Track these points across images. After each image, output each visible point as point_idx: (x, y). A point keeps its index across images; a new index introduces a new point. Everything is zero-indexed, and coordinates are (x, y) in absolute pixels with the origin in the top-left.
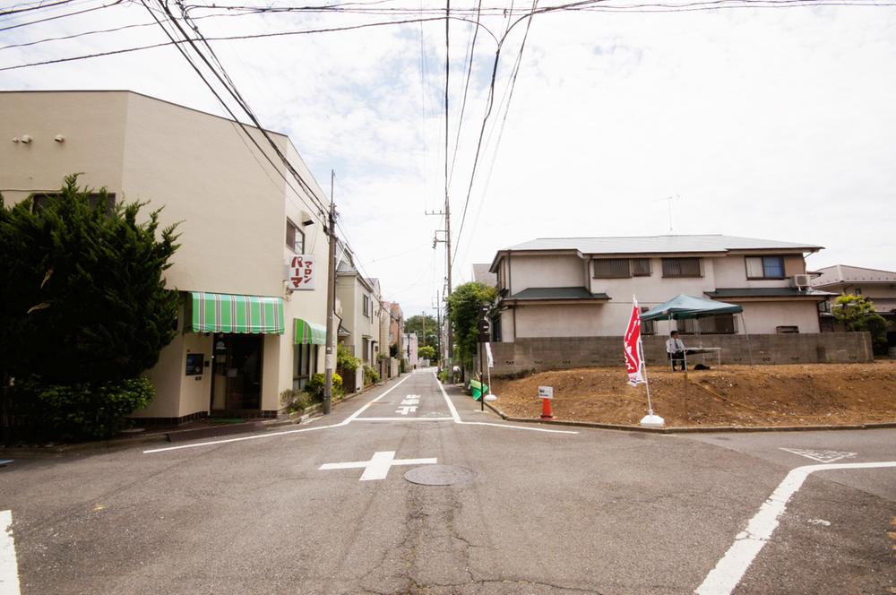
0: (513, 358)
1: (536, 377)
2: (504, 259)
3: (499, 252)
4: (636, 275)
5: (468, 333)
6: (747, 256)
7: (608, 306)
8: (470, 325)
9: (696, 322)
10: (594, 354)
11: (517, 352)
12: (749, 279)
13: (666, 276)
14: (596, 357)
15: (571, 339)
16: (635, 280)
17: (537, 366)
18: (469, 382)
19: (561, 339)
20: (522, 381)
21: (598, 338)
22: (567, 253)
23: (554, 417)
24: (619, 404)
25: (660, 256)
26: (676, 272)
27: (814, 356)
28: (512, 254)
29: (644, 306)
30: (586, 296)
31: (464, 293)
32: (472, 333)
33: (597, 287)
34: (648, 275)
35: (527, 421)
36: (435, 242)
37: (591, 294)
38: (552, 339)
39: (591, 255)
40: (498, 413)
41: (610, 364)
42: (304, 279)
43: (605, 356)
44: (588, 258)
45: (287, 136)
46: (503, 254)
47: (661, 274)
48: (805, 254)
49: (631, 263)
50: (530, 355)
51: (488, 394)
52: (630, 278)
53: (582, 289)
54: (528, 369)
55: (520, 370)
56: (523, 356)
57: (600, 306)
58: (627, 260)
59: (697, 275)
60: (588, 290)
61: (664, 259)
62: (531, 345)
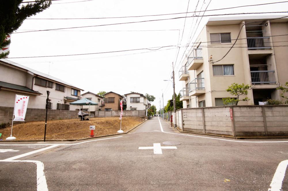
4: (48, 87)
6: (72, 89)
10: (36, 116)
12: (72, 95)
14: (36, 117)
16: (48, 89)
21: (38, 109)
30: (30, 91)
33: (36, 88)
34: (52, 88)
37: (33, 91)
39: (37, 75)
43: (40, 117)
44: (35, 75)
47: (55, 89)
48: (81, 91)
49: (47, 82)
50: (7, 116)
51: (10, 136)
52: (46, 87)
53: (25, 87)
54: (6, 123)
55: (1, 123)
56: (4, 116)
57: (35, 96)
58: (46, 80)
59: (63, 91)
60: (31, 89)
61: (56, 84)
62: (9, 111)
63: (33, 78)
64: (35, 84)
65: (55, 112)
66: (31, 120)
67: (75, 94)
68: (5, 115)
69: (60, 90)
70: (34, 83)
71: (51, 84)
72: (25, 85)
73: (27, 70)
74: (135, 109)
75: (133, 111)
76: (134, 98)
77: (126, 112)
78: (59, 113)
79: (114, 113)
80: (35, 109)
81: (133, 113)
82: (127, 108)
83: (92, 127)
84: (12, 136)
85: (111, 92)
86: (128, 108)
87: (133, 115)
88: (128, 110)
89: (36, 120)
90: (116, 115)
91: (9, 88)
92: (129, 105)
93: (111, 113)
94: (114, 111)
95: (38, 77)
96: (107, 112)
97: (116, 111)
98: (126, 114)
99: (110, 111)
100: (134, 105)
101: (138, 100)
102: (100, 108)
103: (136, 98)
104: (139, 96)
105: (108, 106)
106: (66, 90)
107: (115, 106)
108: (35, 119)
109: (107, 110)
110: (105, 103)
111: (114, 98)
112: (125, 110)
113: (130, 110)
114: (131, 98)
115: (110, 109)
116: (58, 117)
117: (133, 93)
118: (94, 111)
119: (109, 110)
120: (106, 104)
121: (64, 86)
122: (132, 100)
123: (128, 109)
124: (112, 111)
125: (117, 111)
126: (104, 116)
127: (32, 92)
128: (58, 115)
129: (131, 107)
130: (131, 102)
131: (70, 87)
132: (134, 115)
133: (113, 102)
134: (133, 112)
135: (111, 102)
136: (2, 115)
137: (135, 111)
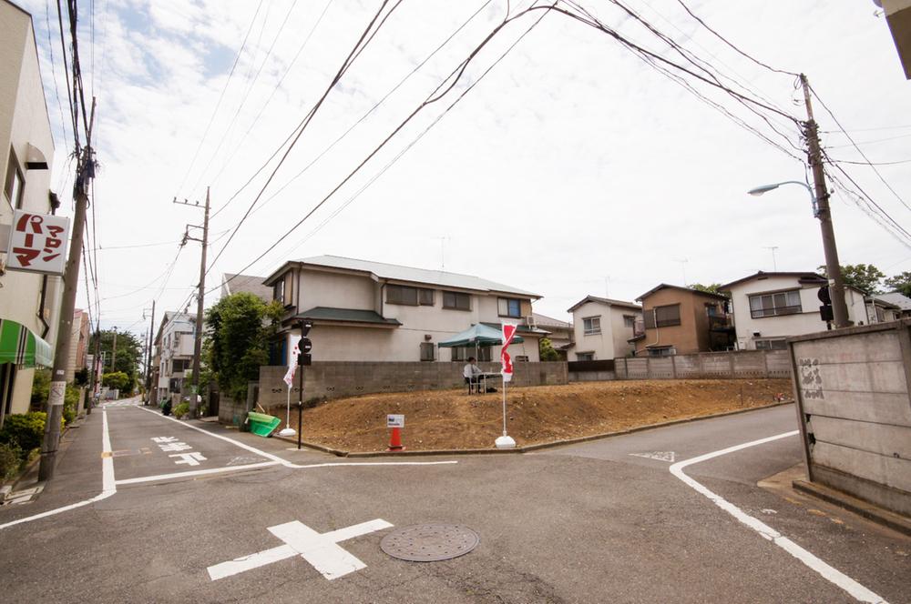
1: (335, 406)
2: (293, 270)
3: (290, 263)
4: (422, 304)
5: (244, 354)
6: (499, 297)
7: (398, 332)
8: (248, 345)
9: (465, 349)
10: (385, 379)
11: (308, 378)
12: (500, 316)
13: (445, 307)
14: (387, 382)
15: (365, 364)
16: (421, 308)
17: (329, 394)
18: (247, 415)
19: (356, 364)
20: (315, 410)
21: (391, 363)
22: (362, 275)
23: (404, 448)
24: (459, 428)
25: (441, 288)
26: (452, 305)
27: (538, 379)
28: (304, 267)
29: (428, 333)
30: (378, 320)
31: (240, 305)
32: (250, 354)
33: (389, 312)
34: (432, 305)
35: (374, 455)
36: (185, 239)
37: (383, 319)
38: (346, 364)
39: (386, 279)
40: (326, 451)
41: (400, 389)
42: (43, 254)
43: (396, 382)
44: (383, 281)
45: (30, 15)
46: (292, 266)
47: (442, 306)
48: (532, 300)
49: (418, 292)
51: (285, 427)
52: (416, 305)
53: (373, 313)
56: (314, 382)
57: (390, 331)
58: (416, 288)
59: (467, 309)
60: (381, 315)
61: (445, 292)
63: (382, 288)
64: (387, 303)
66: (376, 390)
67: (515, 312)
68: (317, 380)
69: (458, 306)
70: (385, 300)
71: (428, 294)
72: (372, 309)
73: (370, 273)
74: (779, 344)
75: (768, 351)
76: (766, 296)
77: (736, 358)
78: (450, 371)
79: (685, 365)
80: (382, 364)
81: (769, 361)
82: (739, 341)
84: (290, 427)
85: (663, 288)
86: (744, 340)
87: (771, 367)
88: (744, 351)
89: (386, 390)
90: (690, 370)
92: (746, 327)
93: (671, 365)
94: (680, 357)
96: (653, 362)
97: (689, 355)
98: (737, 368)
99: (666, 357)
100: (774, 328)
101: (790, 301)
102: (632, 346)
103: (780, 294)
104: (793, 284)
105: (657, 337)
106: (475, 304)
107: (686, 335)
108: (385, 387)
109: (657, 352)
110: (646, 328)
111: (678, 305)
112: (731, 349)
113: (754, 347)
114: (751, 297)
115: (667, 348)
116: (449, 382)
117: (762, 276)
118: (612, 358)
119: (664, 353)
120: (649, 333)
122: (759, 305)
123: (742, 347)
124: (673, 356)
125: (695, 355)
126: (648, 376)
127: (383, 321)
128: (448, 376)
129: (757, 335)
130: (753, 314)
132: (778, 368)
133: (676, 322)
134: (768, 356)
135: (667, 321)
136: (310, 380)
137: (777, 352)
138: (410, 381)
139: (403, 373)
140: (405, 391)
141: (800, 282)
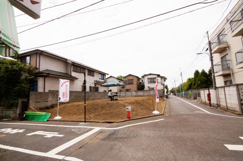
0: (48, 99)
3: (37, 50)
7: (76, 81)
10: (75, 97)
11: (50, 96)
12: (99, 79)
13: (88, 74)
14: (76, 98)
22: (64, 60)
23: (131, 118)
28: (43, 53)
33: (74, 74)
41: (79, 100)
43: (78, 98)
44: (72, 63)
48: (106, 75)
49: (81, 69)
50: (55, 98)
51: (57, 116)
52: (81, 73)
54: (54, 104)
55: (51, 104)
57: (74, 80)
58: (80, 67)
59: (93, 76)
60: (70, 75)
61: (88, 70)
62: (56, 94)
63: (71, 66)
64: (73, 71)
65: (88, 94)
66: (72, 101)
67: (102, 78)
68: (53, 97)
69: (91, 74)
70: (72, 70)
71: (84, 70)
72: (66, 73)
73: (66, 60)
74: (153, 89)
75: (151, 90)
76: (151, 78)
77: (145, 92)
78: (91, 94)
79: (134, 93)
80: (74, 92)
81: (151, 93)
82: (145, 88)
83: (128, 108)
84: (59, 116)
85: (130, 75)
86: (146, 88)
87: (151, 94)
88: (146, 90)
90: (135, 95)
91: (55, 75)
92: (147, 85)
93: (131, 93)
94: (133, 92)
95: (74, 64)
96: (127, 93)
97: (135, 91)
98: (145, 94)
99: (130, 92)
100: (152, 85)
101: (154, 80)
102: (122, 89)
103: (153, 78)
104: (156, 76)
105: (127, 87)
106: (95, 74)
107: (134, 87)
108: (75, 100)
109: (127, 90)
111: (133, 79)
112: (144, 90)
113: (148, 90)
114: (148, 79)
115: (130, 89)
116: (91, 98)
117: (150, 74)
119: (129, 91)
120: (126, 86)
121: (94, 71)
122: (149, 80)
123: (146, 89)
124: (131, 91)
125: (136, 91)
126: (125, 97)
127: (71, 77)
128: (91, 96)
129: (149, 87)
130: (149, 83)
131: (98, 72)
132: (153, 94)
133: (132, 83)
134: (151, 91)
135: (130, 83)
136: (51, 98)
137: (153, 91)
138: (82, 97)
139: (80, 95)
140: (80, 101)
141: (157, 76)
